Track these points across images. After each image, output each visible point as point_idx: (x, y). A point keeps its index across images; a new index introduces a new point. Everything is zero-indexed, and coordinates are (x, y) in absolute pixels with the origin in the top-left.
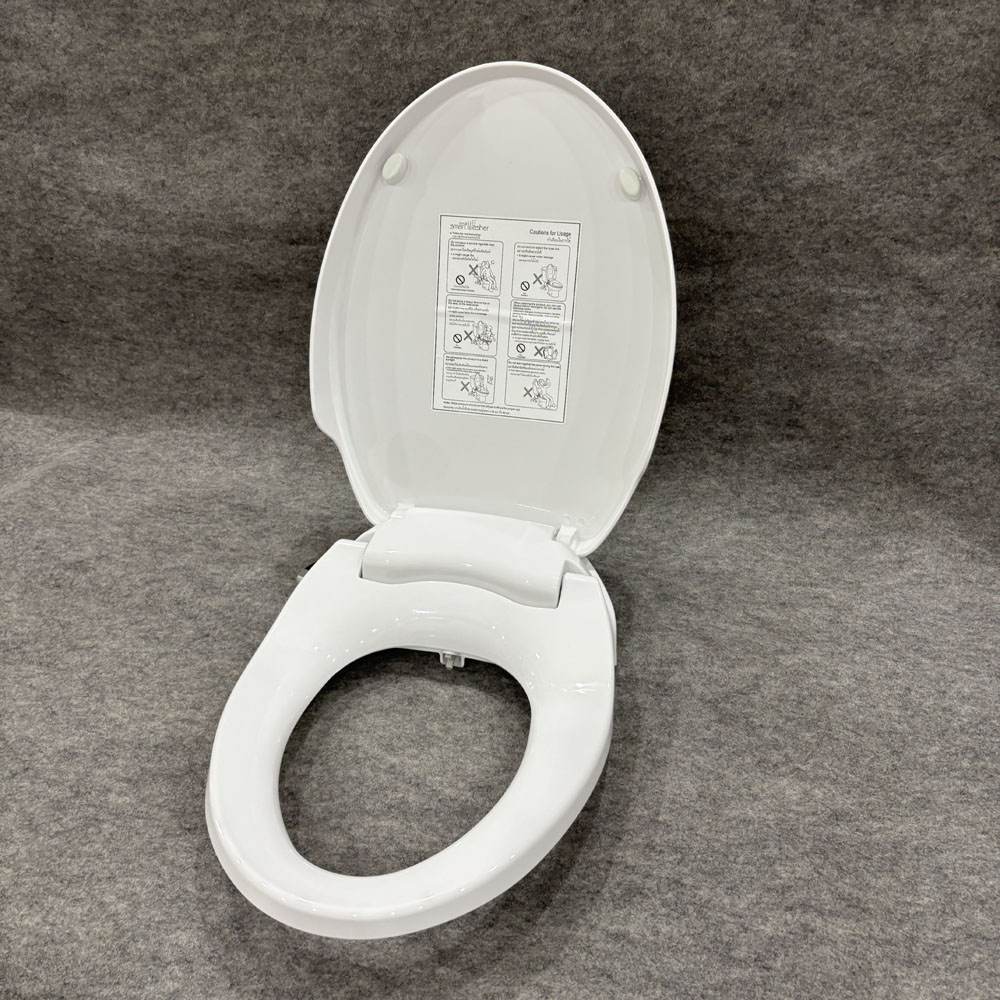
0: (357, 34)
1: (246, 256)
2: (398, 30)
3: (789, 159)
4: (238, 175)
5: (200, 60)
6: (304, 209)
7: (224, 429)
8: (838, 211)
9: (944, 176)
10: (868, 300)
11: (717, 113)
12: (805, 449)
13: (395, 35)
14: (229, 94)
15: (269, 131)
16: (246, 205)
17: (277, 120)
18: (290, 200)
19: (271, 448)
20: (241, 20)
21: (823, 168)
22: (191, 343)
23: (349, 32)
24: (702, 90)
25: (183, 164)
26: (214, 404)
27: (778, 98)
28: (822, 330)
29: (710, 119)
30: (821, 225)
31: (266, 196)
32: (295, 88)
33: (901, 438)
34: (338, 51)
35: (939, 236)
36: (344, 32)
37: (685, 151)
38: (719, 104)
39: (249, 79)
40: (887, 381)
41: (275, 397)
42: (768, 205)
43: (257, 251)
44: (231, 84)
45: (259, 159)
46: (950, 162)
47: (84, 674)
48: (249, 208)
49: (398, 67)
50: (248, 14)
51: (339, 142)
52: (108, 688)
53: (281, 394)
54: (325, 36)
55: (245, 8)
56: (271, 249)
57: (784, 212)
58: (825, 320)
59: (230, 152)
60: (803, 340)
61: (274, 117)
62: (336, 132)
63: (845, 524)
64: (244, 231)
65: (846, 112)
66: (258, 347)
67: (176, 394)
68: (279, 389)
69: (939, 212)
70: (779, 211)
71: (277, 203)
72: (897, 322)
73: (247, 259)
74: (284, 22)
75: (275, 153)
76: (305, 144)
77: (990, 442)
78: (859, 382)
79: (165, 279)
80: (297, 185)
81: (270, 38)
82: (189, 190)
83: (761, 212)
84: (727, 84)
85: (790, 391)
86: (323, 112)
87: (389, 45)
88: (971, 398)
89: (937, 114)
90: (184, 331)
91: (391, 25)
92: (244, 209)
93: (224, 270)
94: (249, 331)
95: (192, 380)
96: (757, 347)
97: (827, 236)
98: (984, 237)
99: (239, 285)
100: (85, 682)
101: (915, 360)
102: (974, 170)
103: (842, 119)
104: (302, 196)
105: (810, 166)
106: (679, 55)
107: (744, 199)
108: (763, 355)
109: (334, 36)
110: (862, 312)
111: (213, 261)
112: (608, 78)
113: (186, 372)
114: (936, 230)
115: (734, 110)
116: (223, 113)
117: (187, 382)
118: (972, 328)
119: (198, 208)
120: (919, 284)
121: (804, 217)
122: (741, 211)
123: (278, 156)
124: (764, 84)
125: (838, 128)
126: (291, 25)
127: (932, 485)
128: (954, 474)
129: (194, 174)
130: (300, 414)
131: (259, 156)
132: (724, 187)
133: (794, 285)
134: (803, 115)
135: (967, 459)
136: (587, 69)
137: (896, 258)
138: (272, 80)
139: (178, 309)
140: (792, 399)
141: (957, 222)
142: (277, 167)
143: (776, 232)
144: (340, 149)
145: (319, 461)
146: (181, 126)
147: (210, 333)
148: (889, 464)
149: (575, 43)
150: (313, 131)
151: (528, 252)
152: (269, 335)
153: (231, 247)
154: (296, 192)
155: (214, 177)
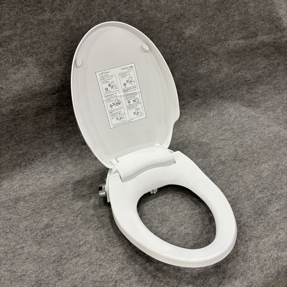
0: (62, 22)
2: (76, 18)
3: (184, 31)
4: (30, 77)
5: (5, 42)
6: (56, 82)
7: (43, 165)
8: (196, 41)
9: (214, 28)
10: (205, 60)
11: (166, 24)
12: (200, 100)
13: (75, 20)
14: (19, 51)
15: (37, 60)
16: (36, 87)
17: (39, 56)
18: (50, 80)
20: (19, 25)
21: (191, 32)
22: (21, 141)
23: (60, 22)
24: (161, 19)
25: (8, 79)
26: (35, 159)
27: (178, 17)
28: (197, 70)
29: (164, 26)
30: (192, 46)
31: (42, 81)
32: (44, 44)
33: (218, 89)
34: (57, 29)
35: (215, 42)
36: (58, 22)
37: (160, 35)
38: (166, 21)
39: (26, 44)
40: (212, 77)
41: (57, 147)
42: (181, 44)
43: (42, 101)
44: (19, 47)
46: (215, 24)
48: (37, 87)
49: (78, 29)
50: (21, 22)
51: (63, 57)
54: (52, 24)
55: (20, 20)
56: (46, 98)
58: (198, 68)
60: (194, 74)
61: (38, 55)
62: (61, 55)
64: (36, 95)
65: (193, 17)
66: (46, 133)
67: (19, 162)
68: (57, 143)
69: (215, 36)
70: (184, 45)
71: (46, 83)
72: (211, 64)
73: (39, 104)
74: (36, 23)
75: (41, 67)
76: (51, 61)
77: (233, 84)
78: (207, 80)
79: (9, 122)
80: (51, 75)
81: (31, 29)
82: (13, 88)
83: (180, 46)
84: (167, 16)
85: (194, 88)
86: (55, 49)
87: (74, 23)
88: (228, 76)
89: (210, 14)
90: (17, 138)
91: (73, 17)
92: (35, 88)
93: (31, 111)
94: (42, 129)
95: (24, 154)
96: (185, 80)
97: (194, 48)
98: (223, 39)
99: (37, 114)
101: (217, 71)
102: (219, 25)
103: (192, 19)
104: (54, 78)
105: (188, 32)
106: (154, 11)
107: (176, 44)
108: (187, 81)
109: (55, 24)
110: (204, 63)
111: (26, 109)
112: (138, 20)
113: (21, 152)
114: (215, 40)
115: (169, 22)
116: (19, 58)
117: (22, 156)
118: (225, 60)
120: (214, 53)
121: (189, 45)
122: (176, 47)
123: (42, 67)
124: (175, 14)
125: (192, 22)
126: (38, 23)
127: (225, 98)
128: (229, 94)
130: (68, 148)
131: (36, 69)
132: (171, 42)
133: (190, 62)
134: (184, 20)
135: (230, 89)
136: (132, 19)
137: (208, 49)
138: (35, 43)
139: (14, 131)
140: (195, 89)
141: (218, 38)
142: (43, 71)
143: (184, 50)
144: (64, 59)
146: (3, 66)
147: (27, 135)
148: (216, 97)
149: (128, 12)
150: (53, 56)
151: (123, 75)
152: (49, 128)
153: (33, 102)
154: (52, 77)
155: (21, 80)
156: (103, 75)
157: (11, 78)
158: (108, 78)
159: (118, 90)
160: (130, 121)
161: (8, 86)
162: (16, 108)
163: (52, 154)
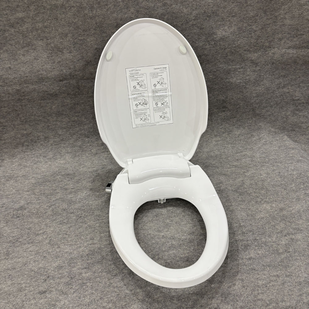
0: (75, 8)
1: (44, 88)
2: (90, 6)
3: (214, 32)
4: (38, 61)
5: (18, 23)
6: (63, 69)
7: (44, 149)
8: (229, 45)
9: (256, 31)
10: (240, 68)
11: (193, 21)
12: (229, 114)
13: (89, 7)
14: (30, 34)
15: (47, 45)
16: (43, 71)
17: (49, 41)
18: (58, 67)
19: (64, 151)
20: (32, 8)
21: (224, 33)
22: (26, 122)
23: (72, 8)
24: (188, 15)
25: (17, 60)
26: (38, 141)
27: (209, 15)
28: (229, 79)
29: (191, 23)
30: (225, 49)
31: (50, 67)
32: (55, 29)
33: (253, 105)
34: (69, 15)
35: (256, 48)
36: (71, 8)
37: (185, 33)
38: (193, 18)
39: (37, 28)
40: (248, 90)
41: (60, 134)
42: (210, 46)
43: (48, 86)
44: (30, 30)
45: (45, 54)
46: (257, 27)
47: (47, 241)
48: (44, 72)
49: (91, 18)
50: (34, 5)
51: (73, 45)
52: (59, 243)
53: (62, 132)
54: (64, 10)
55: (33, 3)
56: (53, 84)
57: (214, 47)
58: (229, 76)
59: (34, 53)
60: (224, 83)
61: (48, 40)
62: (72, 42)
63: (243, 132)
64: (43, 80)
65: (228, 16)
66: (51, 118)
67: (22, 141)
68: (61, 131)
69: (255, 41)
70: (213, 47)
71: (54, 68)
72: (248, 73)
73: (45, 89)
74: (48, 7)
75: (50, 52)
76: (61, 47)
77: (275, 101)
78: (240, 92)
79: (14, 101)
80: (60, 61)
81: (43, 13)
82: (20, 68)
83: (208, 48)
84: (195, 12)
85: (223, 98)
86: (66, 35)
87: (87, 11)
88: (269, 90)
89: (252, 14)
90: (23, 118)
91: (87, 4)
92: (42, 72)
93: (37, 95)
94: (47, 114)
95: (28, 135)
96: (212, 87)
97: (227, 52)
98: (267, 46)
99: (43, 98)
100: (49, 243)
101: (254, 83)
102: (262, 28)
103: (227, 19)
104: (62, 64)
105: (220, 33)
106: (180, 5)
107: (203, 45)
108: (214, 89)
109: (67, 10)
110: (239, 72)
111: (32, 92)
112: (159, 14)
113: (25, 132)
114: (255, 46)
115: (198, 19)
116: (29, 40)
117: (26, 136)
118: (267, 71)
119: (25, 74)
120: (252, 62)
121: (220, 48)
122: (203, 49)
123: (52, 52)
124: (205, 11)
125: (226, 21)
126: (51, 8)
127: (263, 116)
128: (268, 112)
129: (22, 63)
130: (70, 138)
131: (45, 53)
132: (197, 42)
133: (220, 67)
134: (217, 18)
135: (270, 107)
136: (153, 12)
137: (246, 55)
138: (46, 27)
139: (20, 111)
141: (260, 43)
142: (52, 56)
143: (213, 53)
144: (74, 47)
145: (82, 151)
146: (14, 47)
147: (33, 117)
148: (251, 113)
149: (148, 4)
150: (63, 42)
151: (154, 75)
152: (55, 114)
153: (39, 86)
154: (60, 64)
155: (29, 63)
156: (133, 72)
157: (20, 59)
158: (138, 76)
159: (146, 90)
160: (155, 124)
161: (16, 66)
162: (22, 89)
163: (54, 140)
